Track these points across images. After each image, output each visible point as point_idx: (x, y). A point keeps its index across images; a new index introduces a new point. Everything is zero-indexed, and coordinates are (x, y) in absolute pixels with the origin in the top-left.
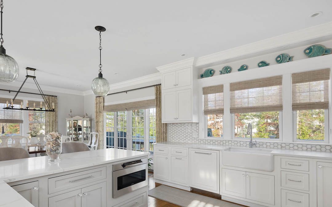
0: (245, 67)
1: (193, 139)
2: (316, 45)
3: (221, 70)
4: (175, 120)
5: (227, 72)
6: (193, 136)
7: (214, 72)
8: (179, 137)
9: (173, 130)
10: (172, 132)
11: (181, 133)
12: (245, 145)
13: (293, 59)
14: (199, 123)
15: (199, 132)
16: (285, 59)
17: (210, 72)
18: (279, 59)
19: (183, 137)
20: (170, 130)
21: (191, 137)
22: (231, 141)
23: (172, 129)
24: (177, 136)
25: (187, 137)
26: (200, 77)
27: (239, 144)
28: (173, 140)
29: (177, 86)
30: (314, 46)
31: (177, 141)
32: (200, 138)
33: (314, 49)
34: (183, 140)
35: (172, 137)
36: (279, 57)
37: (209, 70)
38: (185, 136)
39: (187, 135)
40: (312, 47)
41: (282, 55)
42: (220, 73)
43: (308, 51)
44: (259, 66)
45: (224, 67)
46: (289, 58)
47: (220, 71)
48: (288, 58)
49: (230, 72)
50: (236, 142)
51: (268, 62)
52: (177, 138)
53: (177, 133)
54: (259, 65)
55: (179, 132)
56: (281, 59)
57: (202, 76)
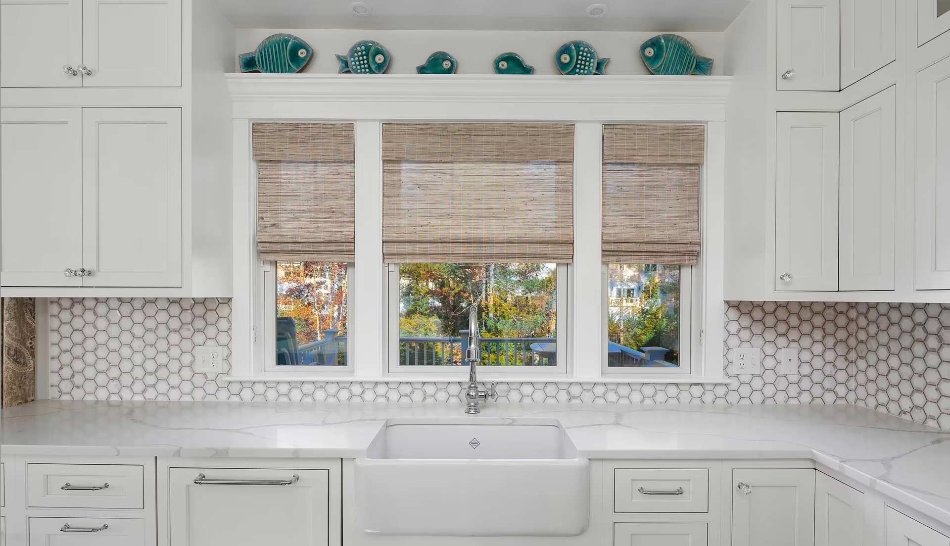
0: (446, 65)
1: (199, 380)
2: (674, 35)
3: (345, 52)
4: (78, 281)
5: (369, 67)
6: (198, 368)
7: (311, 56)
8: (114, 372)
9: (78, 337)
10: (66, 344)
11: (126, 352)
12: (442, 396)
13: (610, 68)
14: (230, 299)
15: (234, 346)
16: (585, 65)
17: (294, 54)
18: (565, 58)
19: (138, 372)
20: (54, 337)
21: (186, 373)
22: (387, 383)
23: (66, 330)
24: (102, 365)
25: (162, 373)
26: (238, 66)
27: (418, 396)
28: (78, 394)
29: (88, 81)
30: (667, 38)
31: (102, 394)
32: (238, 374)
33: (667, 47)
34: (139, 386)
35: (66, 372)
36: (565, 49)
37: (287, 41)
38: (150, 366)
39: (162, 359)
40: (663, 41)
41: (577, 45)
42: (337, 65)
43: (650, 52)
44: (500, 71)
45: (360, 45)
46: (599, 64)
47: (339, 58)
48: (594, 64)
49: (384, 68)
50: (406, 389)
51: (528, 62)
52: (101, 379)
53: (102, 352)
54: (500, 65)
55: (114, 344)
56: (571, 57)
57: (250, 65)
